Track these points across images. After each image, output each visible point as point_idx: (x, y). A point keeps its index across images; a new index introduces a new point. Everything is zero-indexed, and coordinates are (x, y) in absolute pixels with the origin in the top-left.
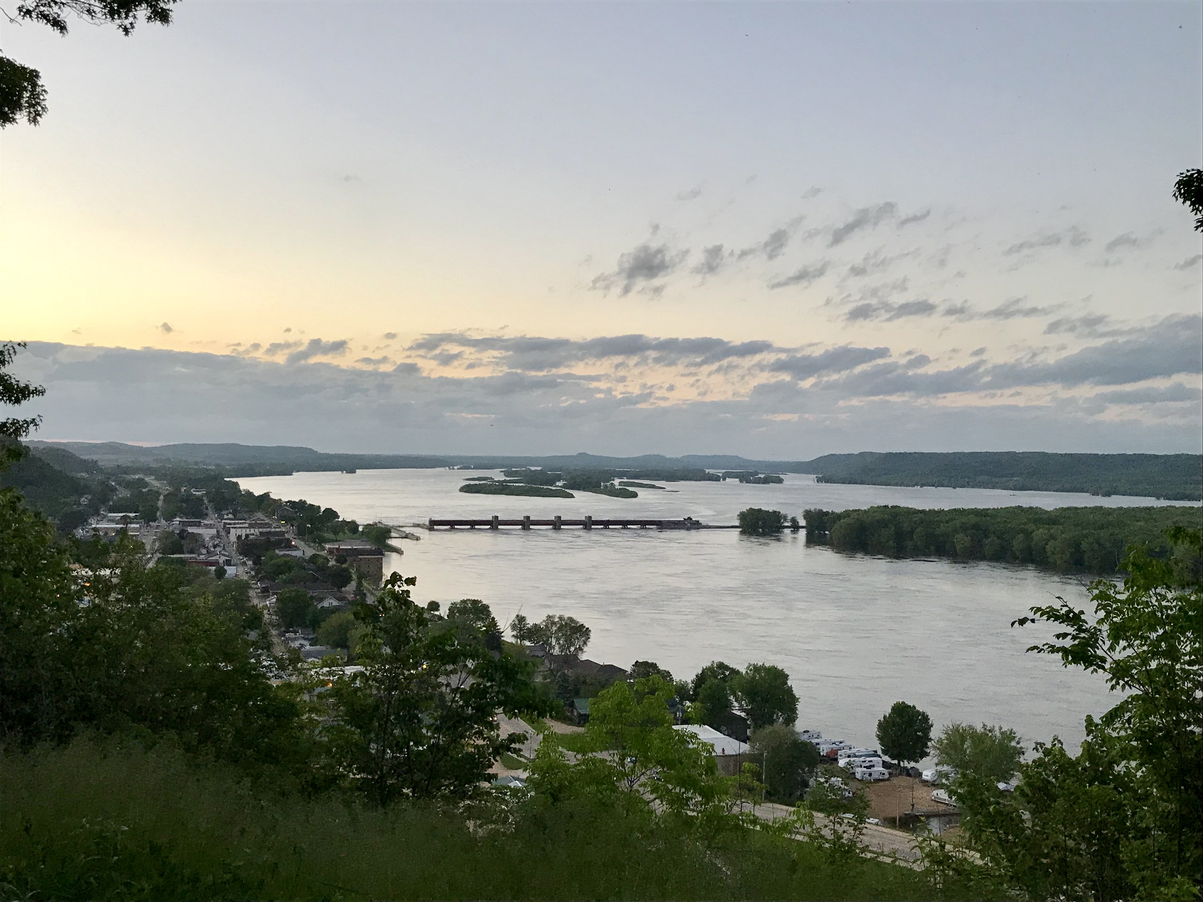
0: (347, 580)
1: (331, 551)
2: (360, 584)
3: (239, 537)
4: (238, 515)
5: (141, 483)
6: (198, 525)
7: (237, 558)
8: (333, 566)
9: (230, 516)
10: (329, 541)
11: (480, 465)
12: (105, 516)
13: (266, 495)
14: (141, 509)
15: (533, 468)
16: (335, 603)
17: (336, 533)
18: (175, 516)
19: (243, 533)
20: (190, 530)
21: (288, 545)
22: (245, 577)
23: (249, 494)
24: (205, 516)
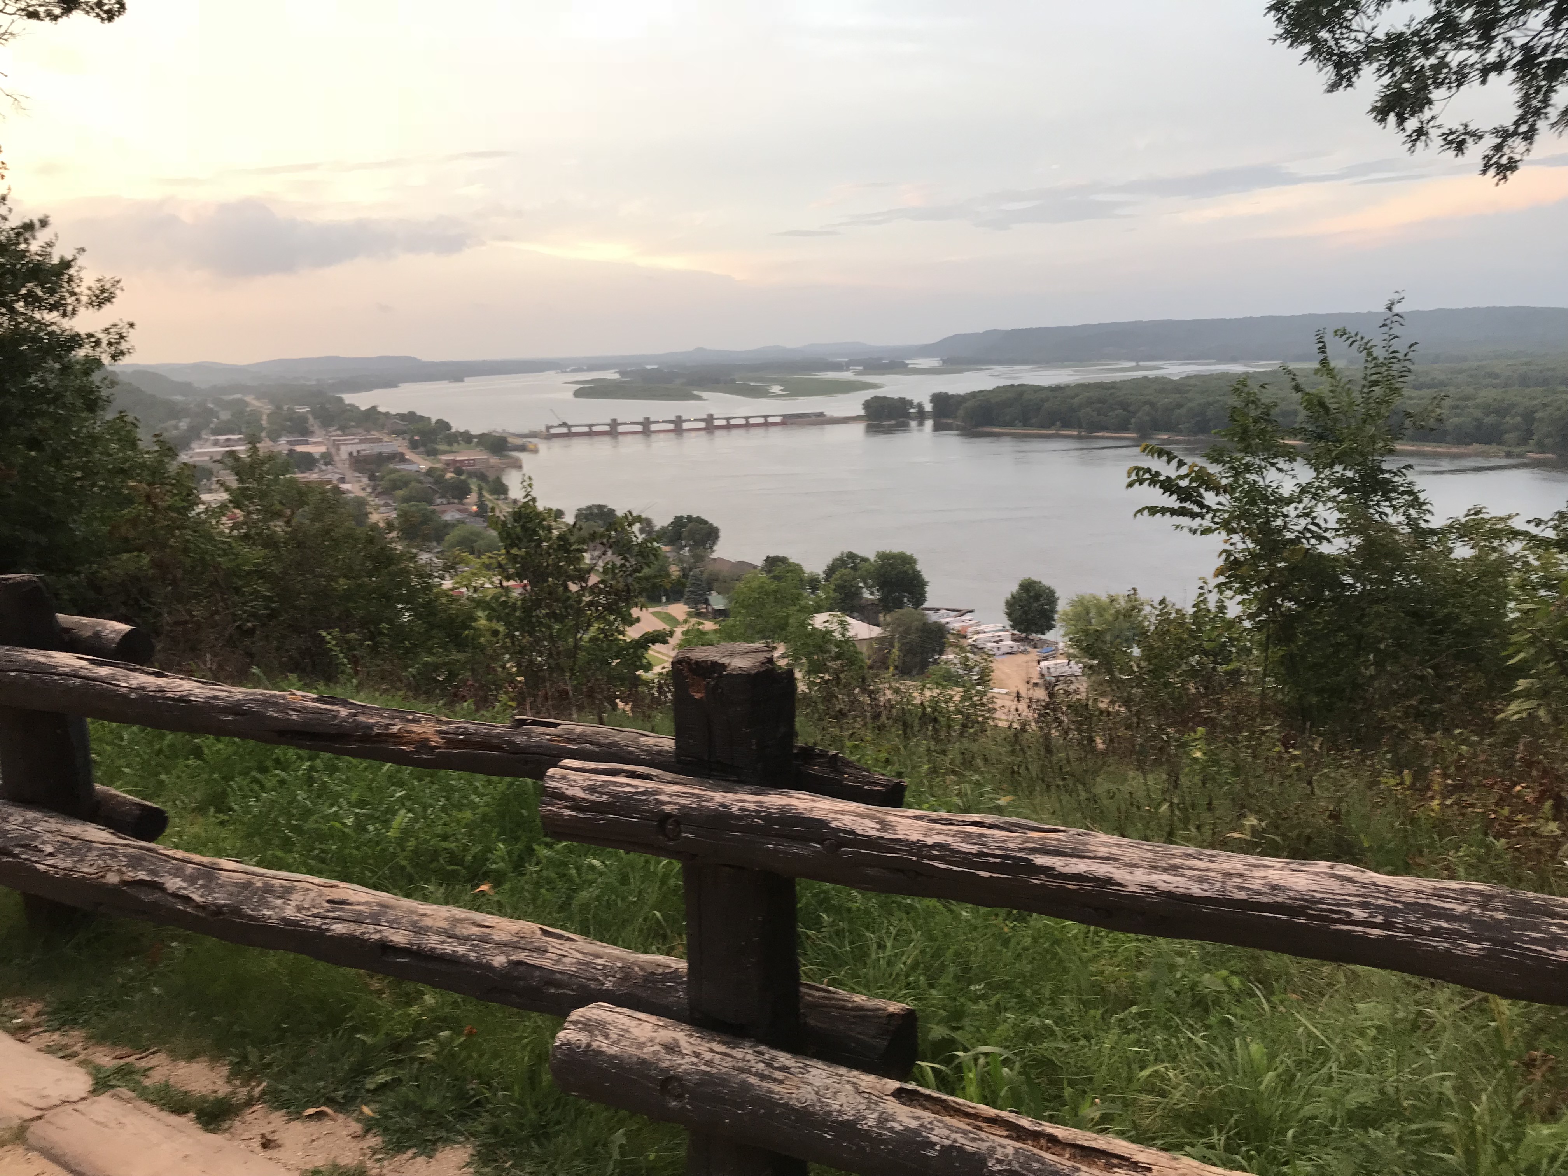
0: (466, 492)
1: (447, 464)
2: (480, 495)
3: (351, 454)
4: (347, 431)
5: (241, 402)
6: (306, 443)
7: (350, 474)
8: (452, 478)
9: (339, 432)
10: (445, 452)
11: (593, 367)
12: (207, 440)
13: (374, 409)
14: (244, 430)
15: (649, 367)
16: (458, 516)
17: (450, 444)
18: (280, 436)
19: (354, 449)
20: (300, 449)
21: (402, 458)
22: (362, 494)
23: (353, 408)
24: (311, 433)
